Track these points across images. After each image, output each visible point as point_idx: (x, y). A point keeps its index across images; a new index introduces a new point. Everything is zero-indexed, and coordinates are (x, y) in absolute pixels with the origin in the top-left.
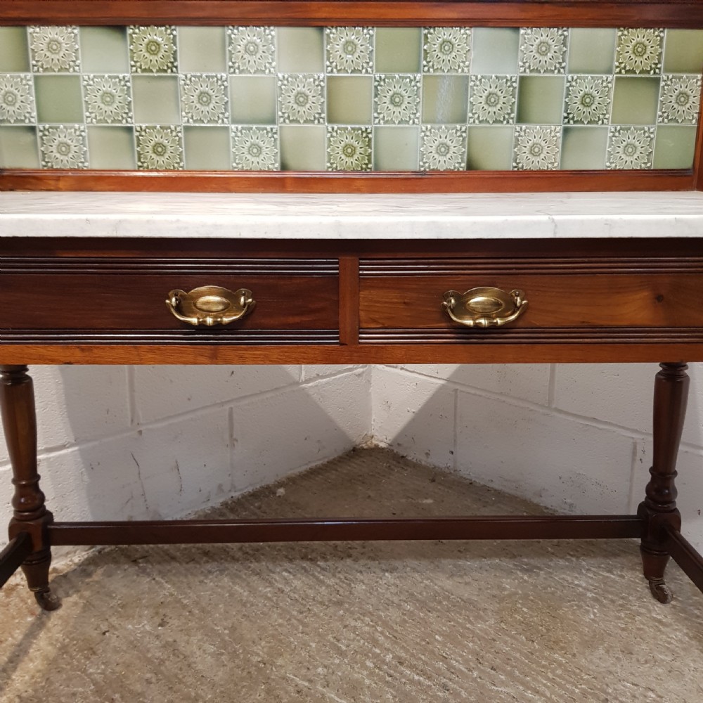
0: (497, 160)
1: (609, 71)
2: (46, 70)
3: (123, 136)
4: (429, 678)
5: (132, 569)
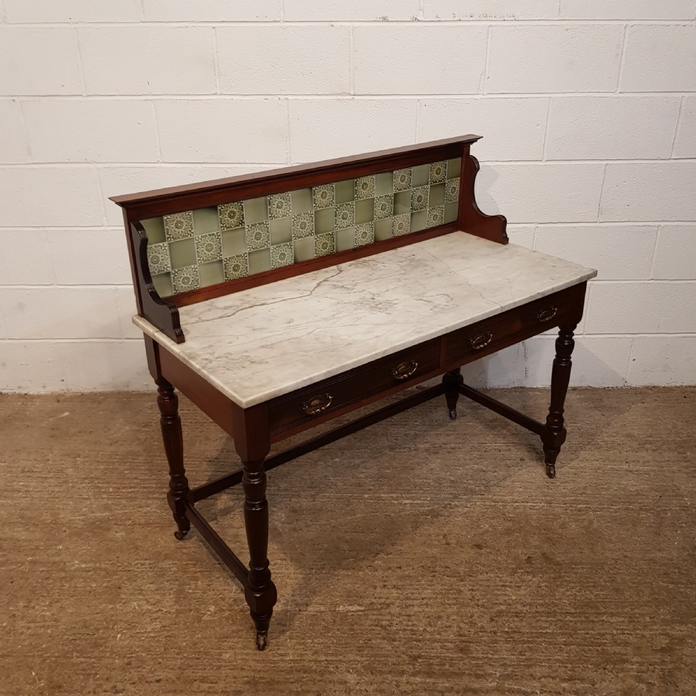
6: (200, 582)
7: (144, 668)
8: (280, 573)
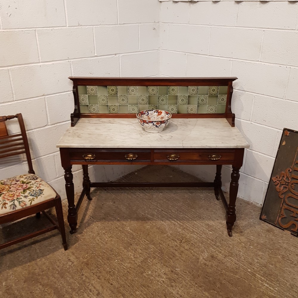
0: (184, 112)
1: (207, 94)
3: (106, 107)
4: (167, 213)
5: (106, 192)
6: (155, 260)
7: (112, 277)
8: (184, 277)
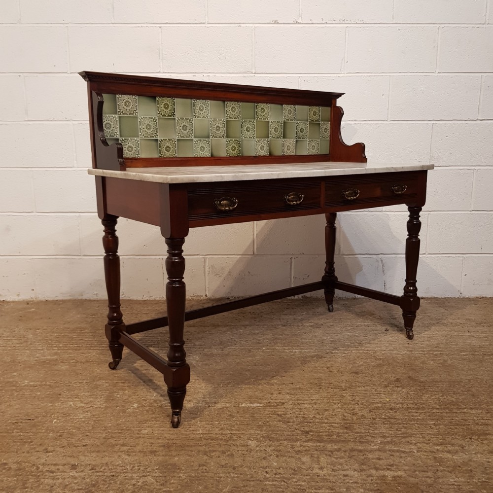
0: (278, 152)
2: (124, 114)
